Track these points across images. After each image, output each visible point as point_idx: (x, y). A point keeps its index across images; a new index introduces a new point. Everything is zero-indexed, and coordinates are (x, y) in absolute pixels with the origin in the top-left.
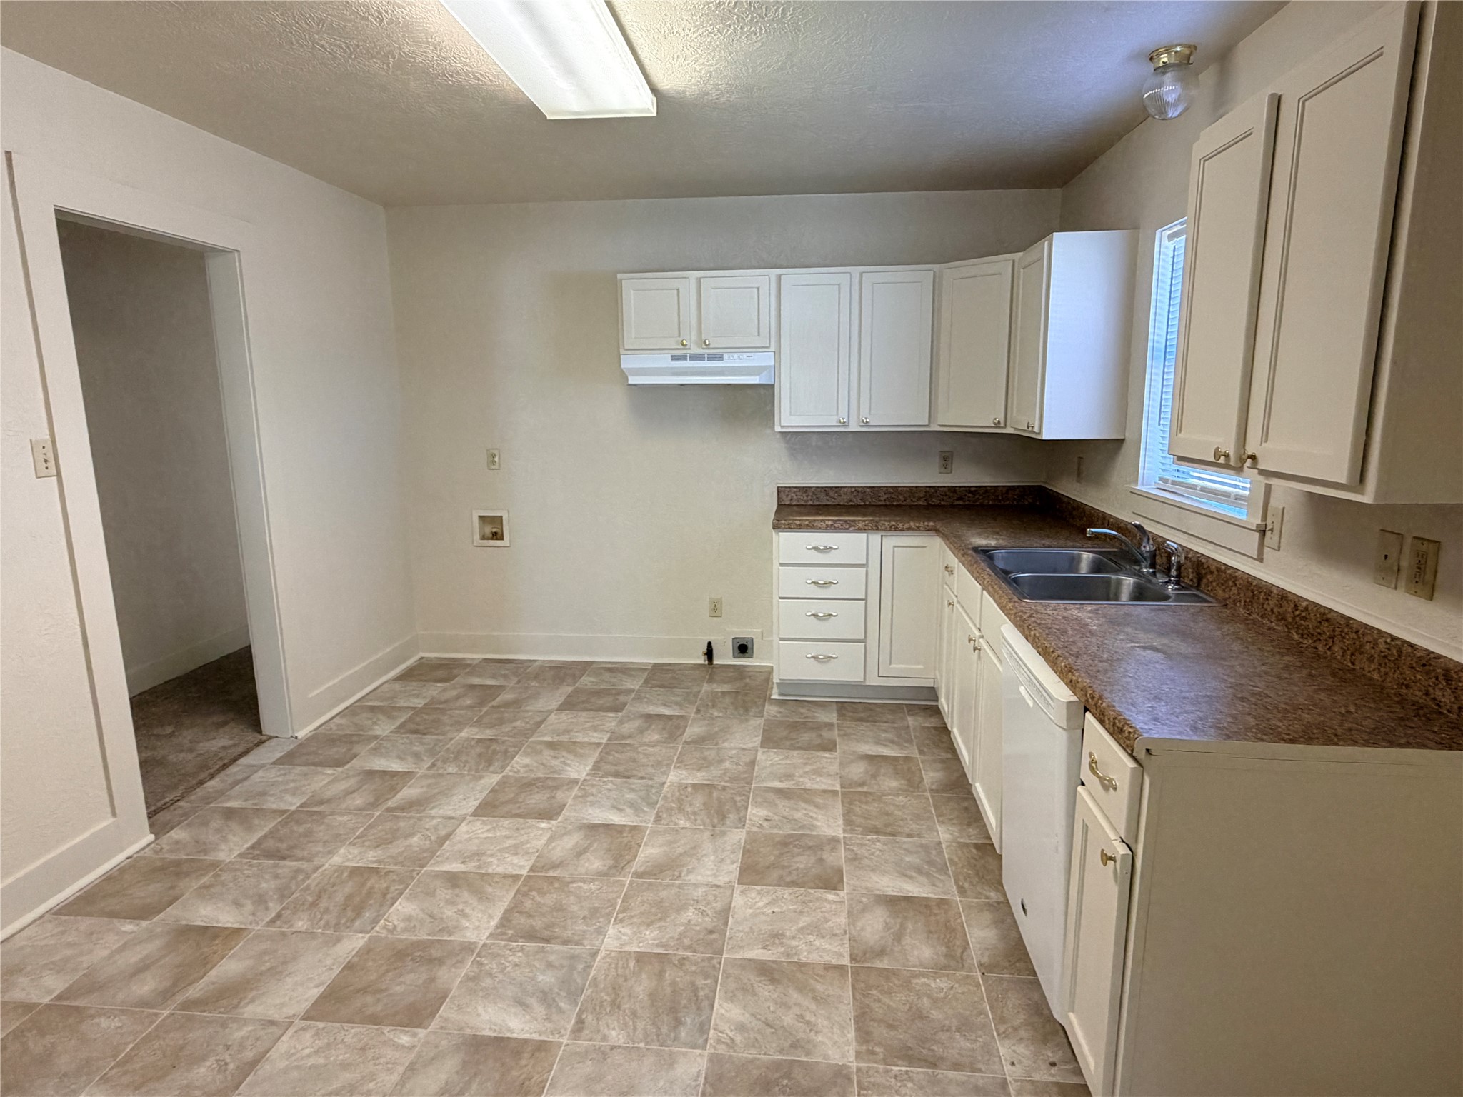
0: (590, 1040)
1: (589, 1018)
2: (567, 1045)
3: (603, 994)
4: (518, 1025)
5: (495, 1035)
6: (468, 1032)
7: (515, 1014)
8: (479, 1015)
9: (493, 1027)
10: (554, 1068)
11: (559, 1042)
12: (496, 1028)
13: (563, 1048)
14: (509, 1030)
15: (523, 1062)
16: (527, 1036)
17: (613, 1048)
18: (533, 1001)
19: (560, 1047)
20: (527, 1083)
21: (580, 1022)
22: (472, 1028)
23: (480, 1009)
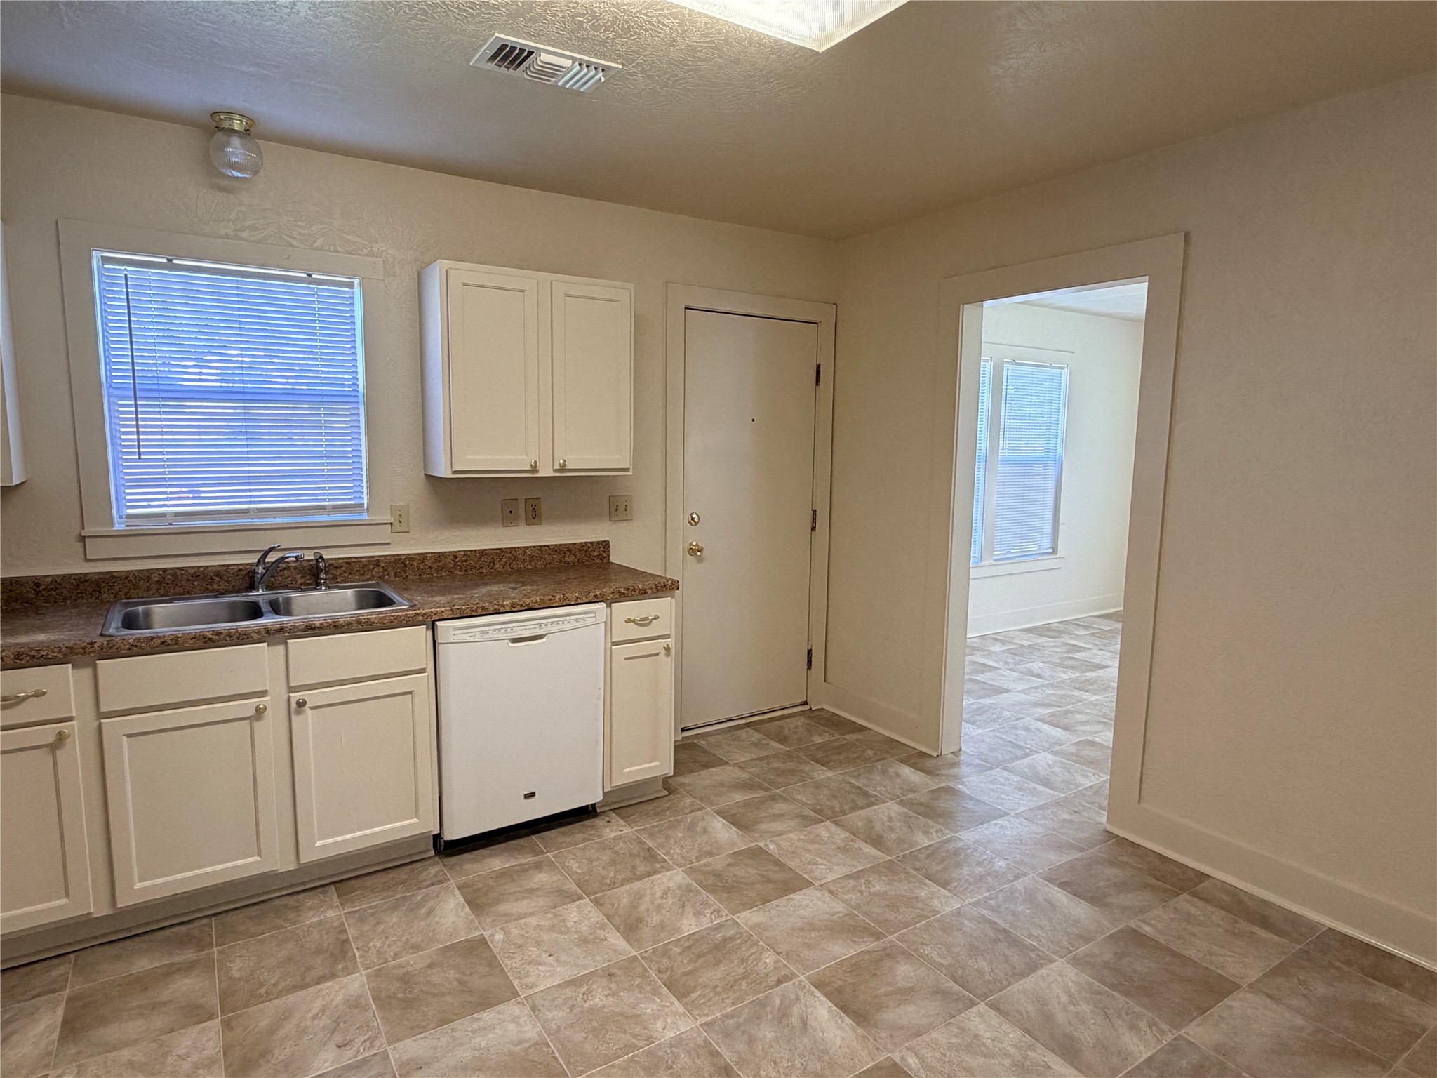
0: (787, 966)
1: (772, 980)
2: (803, 974)
3: (743, 988)
4: (822, 1011)
5: (842, 1014)
6: (860, 1031)
7: (816, 1019)
8: (843, 1039)
9: (840, 1021)
10: (825, 967)
11: (806, 979)
12: (838, 1018)
13: (807, 974)
14: (830, 1011)
15: (840, 983)
16: (823, 998)
17: (778, 953)
18: (795, 1021)
19: (809, 976)
20: (848, 970)
21: (779, 982)
22: (855, 1032)
23: (838, 1042)
